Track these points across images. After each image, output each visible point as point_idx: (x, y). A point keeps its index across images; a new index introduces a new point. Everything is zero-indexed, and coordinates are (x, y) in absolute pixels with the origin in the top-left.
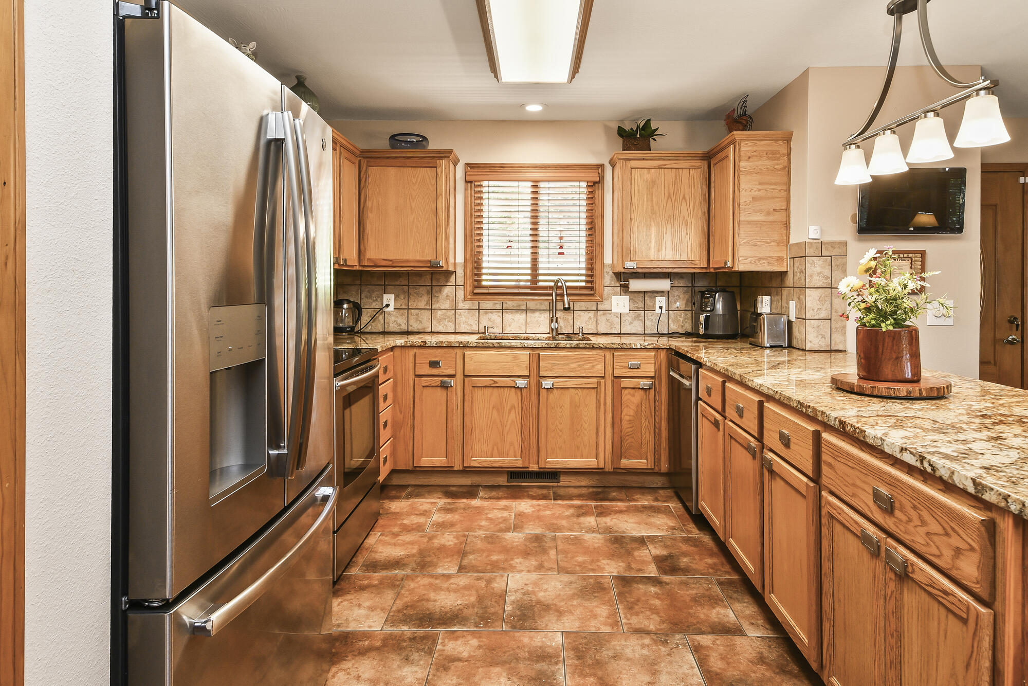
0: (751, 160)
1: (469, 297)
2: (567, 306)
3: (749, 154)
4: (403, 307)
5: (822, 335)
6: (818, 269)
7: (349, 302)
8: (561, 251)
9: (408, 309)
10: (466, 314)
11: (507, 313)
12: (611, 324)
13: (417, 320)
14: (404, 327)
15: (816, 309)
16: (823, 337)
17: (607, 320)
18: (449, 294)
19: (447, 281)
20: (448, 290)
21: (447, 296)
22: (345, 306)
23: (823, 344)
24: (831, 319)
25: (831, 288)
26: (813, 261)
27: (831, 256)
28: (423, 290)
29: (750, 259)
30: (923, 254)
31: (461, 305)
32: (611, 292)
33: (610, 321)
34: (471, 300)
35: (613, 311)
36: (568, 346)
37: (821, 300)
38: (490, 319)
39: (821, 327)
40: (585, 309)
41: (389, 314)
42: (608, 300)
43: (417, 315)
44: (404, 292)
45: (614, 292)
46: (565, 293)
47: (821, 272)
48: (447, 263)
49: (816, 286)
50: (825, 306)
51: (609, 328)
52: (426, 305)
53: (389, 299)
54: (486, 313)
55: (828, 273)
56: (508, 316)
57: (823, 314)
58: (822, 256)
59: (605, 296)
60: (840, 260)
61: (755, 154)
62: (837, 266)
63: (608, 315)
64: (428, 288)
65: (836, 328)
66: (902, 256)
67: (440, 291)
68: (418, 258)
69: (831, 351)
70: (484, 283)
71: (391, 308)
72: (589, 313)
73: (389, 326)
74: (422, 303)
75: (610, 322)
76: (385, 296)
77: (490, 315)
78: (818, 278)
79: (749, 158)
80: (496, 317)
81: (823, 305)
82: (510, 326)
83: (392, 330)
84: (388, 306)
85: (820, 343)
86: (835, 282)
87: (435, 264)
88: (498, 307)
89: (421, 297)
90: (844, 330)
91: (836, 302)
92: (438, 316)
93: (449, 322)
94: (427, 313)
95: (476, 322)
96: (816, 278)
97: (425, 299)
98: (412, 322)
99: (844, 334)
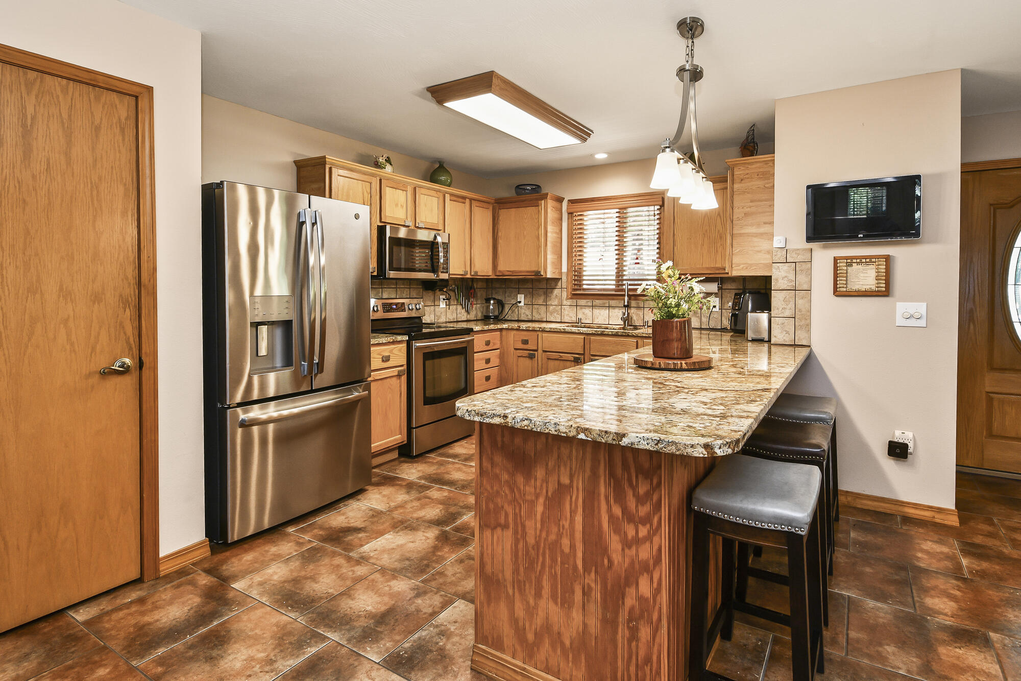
0: (742, 182)
1: (570, 296)
2: (626, 304)
3: (742, 177)
4: (529, 303)
5: (786, 331)
6: (783, 274)
7: (494, 299)
8: (637, 261)
9: (532, 305)
10: (568, 309)
11: (596, 309)
13: (538, 312)
14: (530, 317)
15: (781, 309)
16: (787, 332)
18: (557, 295)
19: (556, 285)
20: (556, 292)
21: (556, 296)
22: (492, 302)
23: (787, 339)
24: (795, 318)
25: (795, 290)
26: (779, 267)
27: (796, 263)
28: (541, 292)
29: (742, 266)
30: (888, 259)
31: (565, 302)
34: (571, 298)
37: (785, 300)
38: (584, 313)
39: (786, 324)
41: (521, 308)
43: (538, 309)
44: (530, 293)
46: (626, 294)
47: (786, 277)
48: (546, 273)
49: (781, 289)
50: (790, 306)
52: (543, 302)
53: (521, 297)
54: (581, 308)
55: (792, 277)
56: (596, 311)
57: (788, 313)
58: (786, 262)
60: (805, 266)
61: (747, 176)
62: (801, 271)
64: (544, 290)
65: (799, 325)
66: (864, 260)
67: (552, 292)
68: (528, 269)
69: (795, 346)
70: (585, 287)
71: (522, 304)
73: (521, 316)
74: (541, 302)
76: (519, 296)
77: (584, 310)
78: (782, 281)
79: (742, 180)
80: (588, 311)
81: (787, 305)
82: (598, 318)
83: (523, 319)
84: (520, 302)
85: (784, 338)
86: (799, 285)
87: (537, 273)
88: (590, 304)
89: (540, 296)
90: (808, 327)
91: (800, 302)
92: (551, 310)
93: (557, 314)
94: (544, 308)
95: (575, 315)
96: (780, 281)
97: (542, 298)
98: (534, 314)
99: (809, 331)
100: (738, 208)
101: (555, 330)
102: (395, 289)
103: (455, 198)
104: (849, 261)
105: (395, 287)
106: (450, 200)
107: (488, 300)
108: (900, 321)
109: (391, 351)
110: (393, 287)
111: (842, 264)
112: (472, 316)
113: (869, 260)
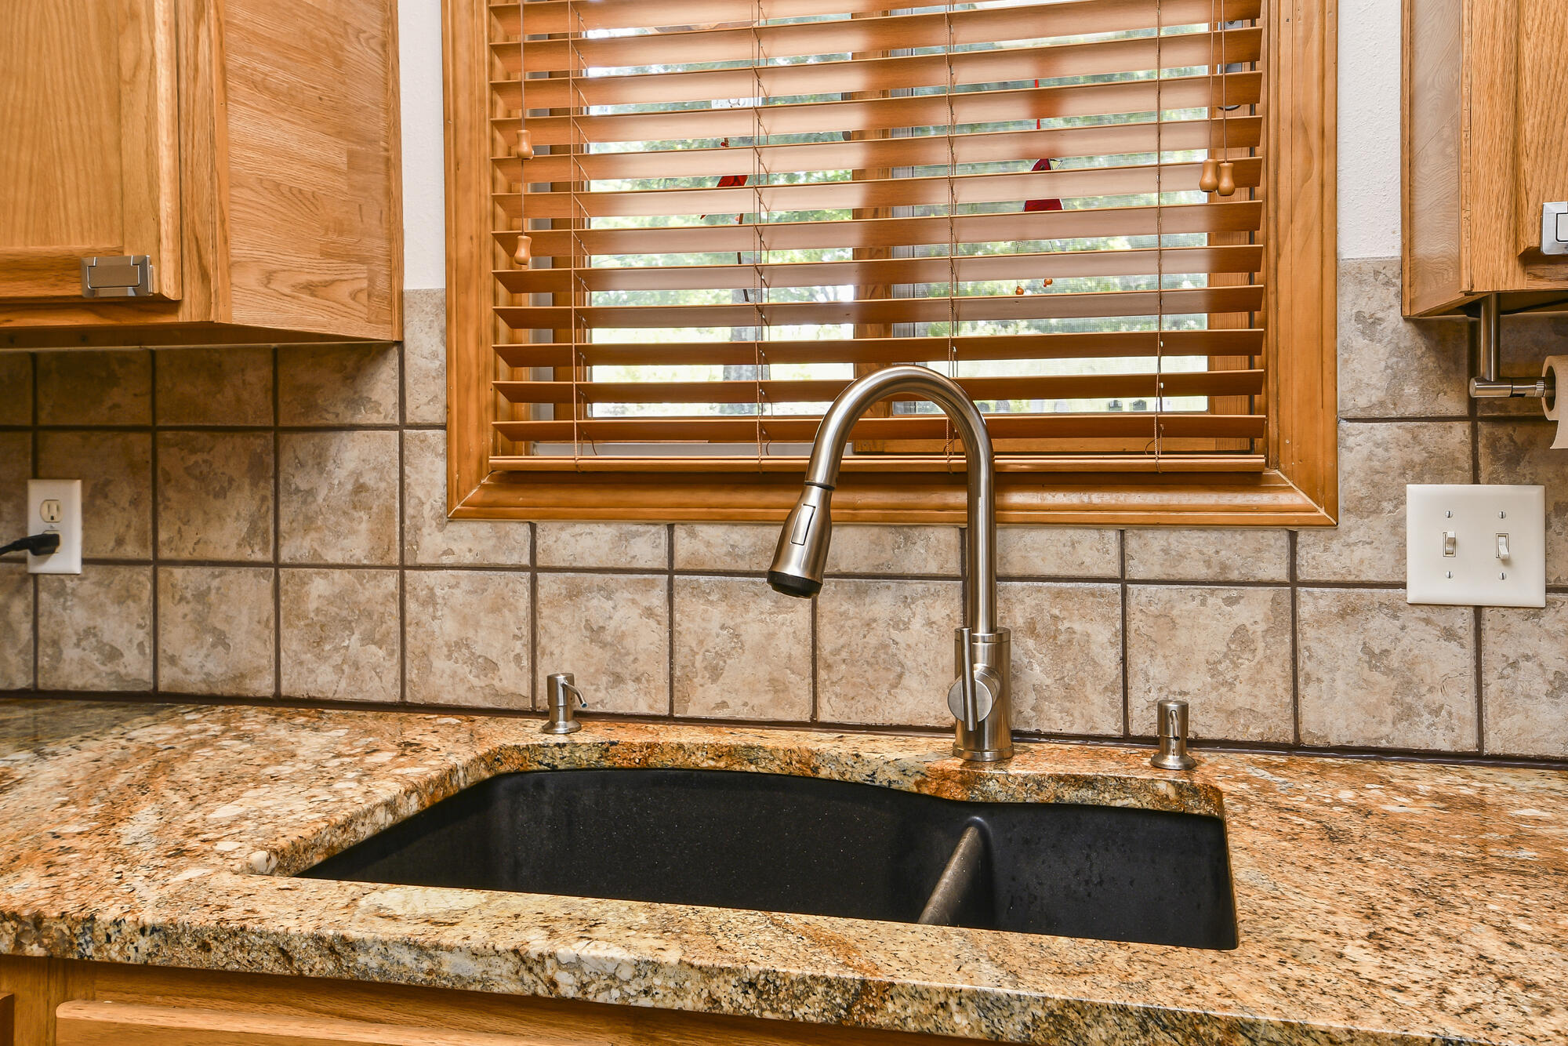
1: (473, 493)
4: (131, 551)
8: (1040, 190)
9: (157, 563)
10: (458, 596)
11: (697, 591)
12: (1407, 684)
13: (201, 626)
14: (135, 668)
17: (1374, 658)
18: (369, 479)
19: (356, 393)
20: (360, 457)
21: (360, 488)
28: (229, 457)
31: (432, 542)
32: (1396, 457)
33: (1394, 661)
34: (484, 512)
35: (1413, 594)
38: (595, 633)
40: (1202, 572)
41: (60, 593)
42: (1378, 511)
43: (201, 596)
44: (133, 468)
45: (1418, 456)
51: (1390, 712)
52: (246, 541)
54: (574, 593)
56: (703, 614)
59: (1350, 487)
63: (1379, 622)
64: (258, 443)
67: (320, 461)
71: (68, 559)
72: (1230, 601)
73: (58, 657)
75: (1389, 671)
76: (38, 493)
77: (596, 606)
80: (629, 613)
82: (715, 673)
83: (77, 682)
84: (47, 544)
88: (651, 555)
89: (221, 494)
92: (312, 605)
93: (368, 639)
94: (253, 589)
95: (520, 647)
97: (243, 503)
98: (174, 637)
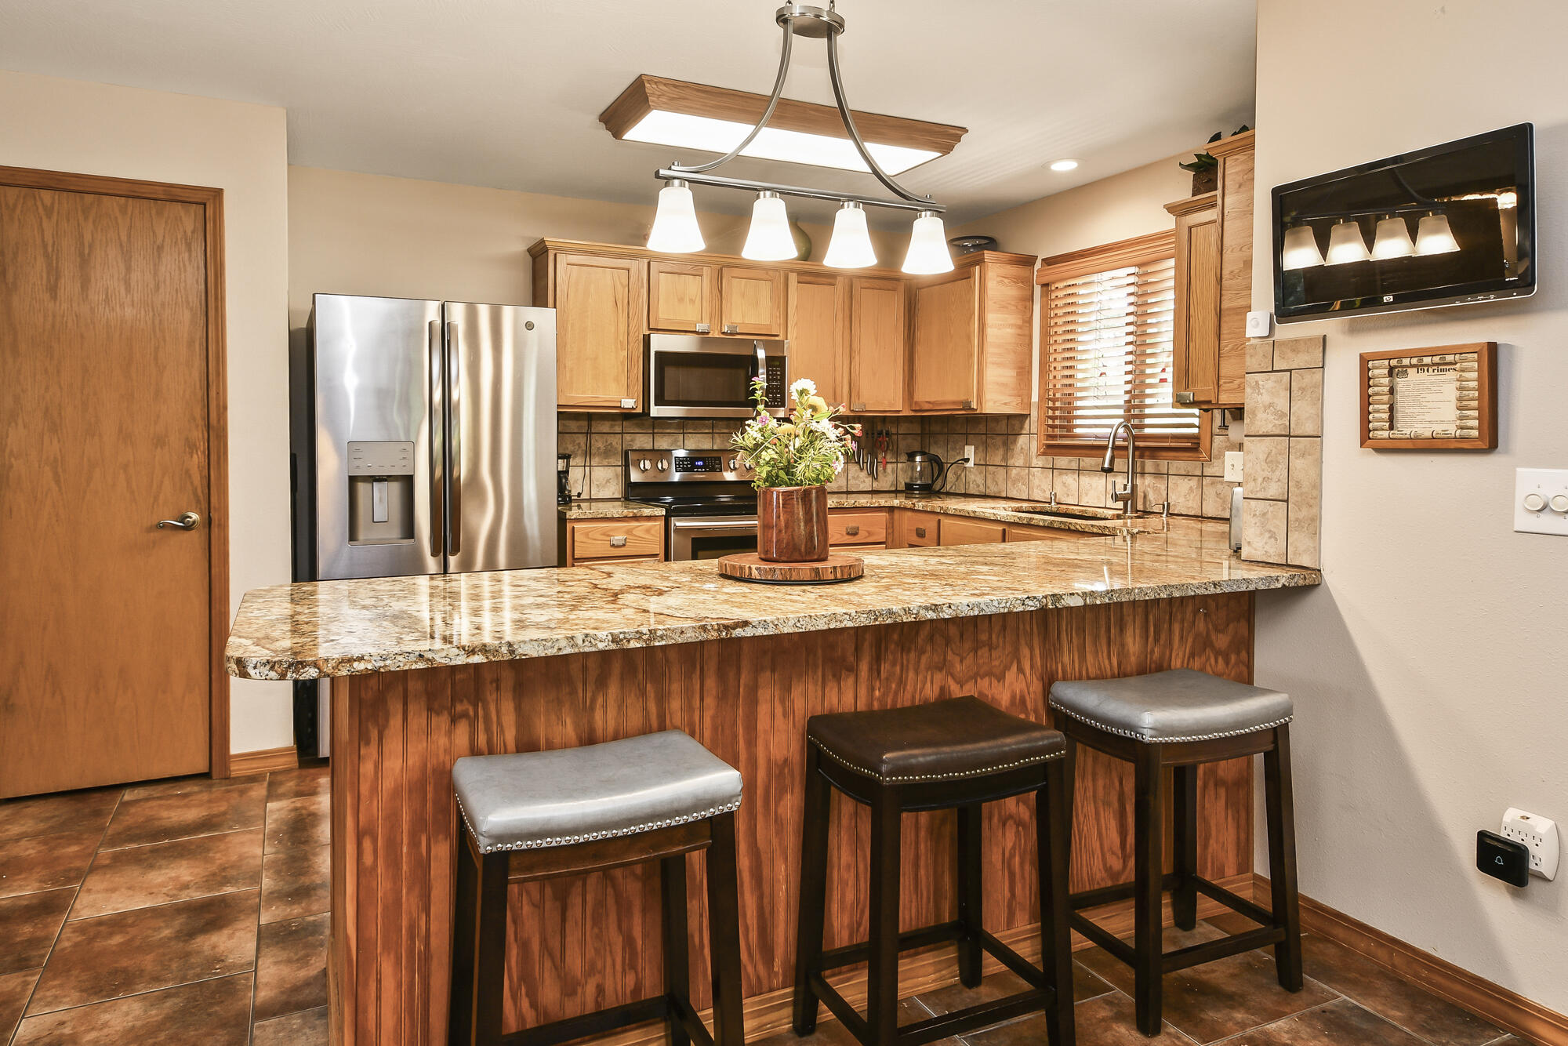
0: (1233, 192)
1: (1042, 450)
4: (982, 462)
5: (1270, 531)
6: (1266, 398)
7: (923, 454)
9: (986, 465)
10: (1039, 474)
11: (1084, 475)
12: (1224, 501)
13: (994, 480)
14: (982, 489)
15: (1260, 480)
16: (1273, 536)
17: (1218, 495)
18: (1024, 446)
19: (1022, 428)
20: (1022, 440)
21: (1022, 448)
22: (919, 458)
23: (1272, 551)
24: (1287, 501)
25: (1289, 436)
26: (1257, 382)
27: (1290, 371)
28: (999, 440)
30: (1493, 348)
31: (1035, 461)
32: (1224, 444)
33: (1222, 496)
34: (1044, 454)
35: (1226, 479)
36: (1041, 524)
37: (1269, 460)
38: (1064, 484)
39: (1269, 515)
40: (1184, 473)
41: (970, 471)
42: (1220, 458)
43: (994, 473)
44: (983, 443)
45: (1228, 444)
47: (1270, 405)
49: (1261, 433)
50: (1278, 473)
51: (1220, 508)
52: (1002, 460)
53: (969, 451)
54: (1060, 474)
55: (1282, 403)
56: (1085, 480)
57: (1274, 490)
58: (1273, 371)
59: (1215, 452)
60: (1309, 378)
62: (1302, 389)
63: (1219, 486)
64: (1004, 438)
65: (1297, 520)
66: (1427, 360)
67: (1015, 442)
69: (1286, 567)
70: (1078, 431)
71: (971, 464)
72: (1189, 480)
73: (969, 486)
74: (998, 460)
75: (1221, 499)
76: (966, 448)
77: (1064, 477)
78: (1264, 416)
79: (1232, 188)
80: (1070, 479)
81: (1273, 471)
82: (1087, 495)
83: (972, 492)
84: (967, 460)
85: (1267, 548)
86: (1297, 424)
87: (967, 405)
88: (1074, 465)
89: (997, 449)
90: (1313, 526)
91: (1298, 464)
92: (1013, 475)
93: (1023, 484)
94: (1002, 471)
95: (1050, 487)
96: (1261, 415)
97: (1001, 452)
98: (989, 482)
99: (1316, 534)
100: (1232, 251)
101: (961, 514)
102: (710, 435)
103: (809, 279)
104: (1394, 363)
105: (711, 431)
106: (799, 282)
107: (911, 457)
108: (1524, 521)
109: (629, 532)
110: (707, 431)
111: (1379, 372)
112: (885, 483)
113: (1439, 360)
